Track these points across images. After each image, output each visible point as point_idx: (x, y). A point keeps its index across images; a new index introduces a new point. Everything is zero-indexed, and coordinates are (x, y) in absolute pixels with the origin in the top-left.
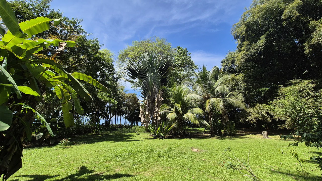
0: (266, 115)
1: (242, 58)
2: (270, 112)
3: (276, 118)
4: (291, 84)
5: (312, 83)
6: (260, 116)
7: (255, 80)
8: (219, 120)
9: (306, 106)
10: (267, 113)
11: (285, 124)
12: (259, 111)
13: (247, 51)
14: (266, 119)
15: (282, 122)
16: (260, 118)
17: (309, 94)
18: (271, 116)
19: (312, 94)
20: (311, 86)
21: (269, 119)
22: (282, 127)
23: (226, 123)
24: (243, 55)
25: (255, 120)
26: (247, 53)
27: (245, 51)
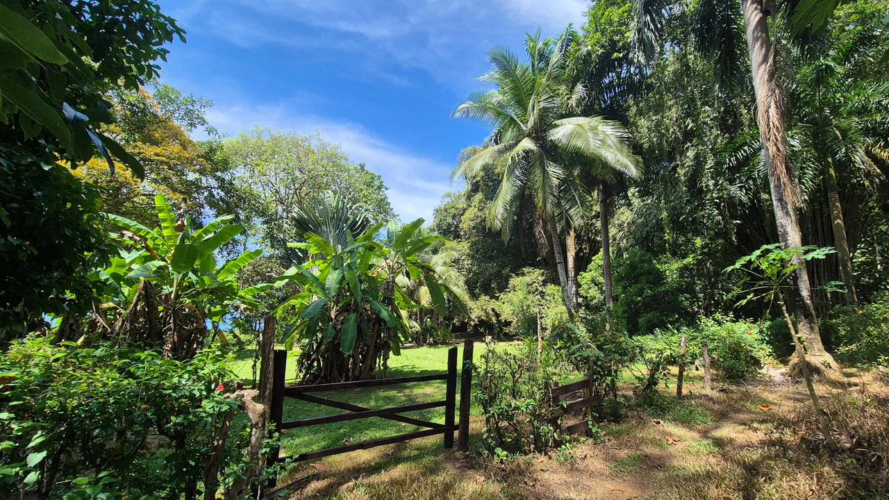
0: (491, 312)
1: (471, 220)
2: (496, 309)
3: (502, 318)
4: (523, 274)
5: (543, 274)
6: (484, 314)
7: (484, 257)
8: (428, 320)
9: (533, 304)
10: (493, 310)
11: (510, 325)
12: (484, 307)
13: (479, 210)
14: (490, 319)
15: (508, 324)
16: (483, 318)
17: (537, 290)
18: (497, 315)
19: (540, 289)
20: (541, 278)
21: (494, 320)
22: (506, 330)
23: (438, 324)
24: (473, 216)
25: (476, 320)
26: (479, 214)
27: (476, 210)
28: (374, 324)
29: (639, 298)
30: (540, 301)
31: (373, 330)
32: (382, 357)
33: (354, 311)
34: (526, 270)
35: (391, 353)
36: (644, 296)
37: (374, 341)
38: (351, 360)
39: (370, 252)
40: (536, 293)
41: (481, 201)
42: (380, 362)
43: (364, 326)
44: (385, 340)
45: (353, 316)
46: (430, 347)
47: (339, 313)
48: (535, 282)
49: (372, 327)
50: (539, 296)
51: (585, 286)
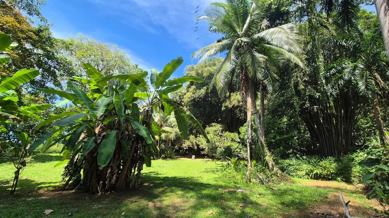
0: (195, 144)
1: (189, 98)
2: (197, 142)
3: (200, 147)
4: (212, 126)
5: (222, 127)
6: (191, 144)
8: (163, 145)
12: (192, 141)
13: (193, 94)
14: (194, 147)
15: (203, 150)
16: (191, 146)
17: (219, 134)
18: (198, 145)
19: (220, 134)
20: (221, 129)
21: (196, 148)
22: (202, 153)
23: (168, 148)
24: (189, 96)
25: (187, 147)
26: (193, 95)
27: (192, 93)
28: (133, 142)
29: (273, 141)
30: (220, 140)
31: (132, 146)
32: (136, 169)
33: (117, 129)
34: (213, 124)
35: (144, 165)
36: (276, 139)
37: (131, 155)
38: (109, 171)
39: (136, 86)
40: (218, 135)
41: (194, 89)
42: (135, 172)
43: (124, 143)
44: (141, 154)
45: (114, 133)
46: (163, 160)
47: (103, 129)
48: (218, 130)
49: (131, 143)
50: (219, 137)
51: (243, 134)
